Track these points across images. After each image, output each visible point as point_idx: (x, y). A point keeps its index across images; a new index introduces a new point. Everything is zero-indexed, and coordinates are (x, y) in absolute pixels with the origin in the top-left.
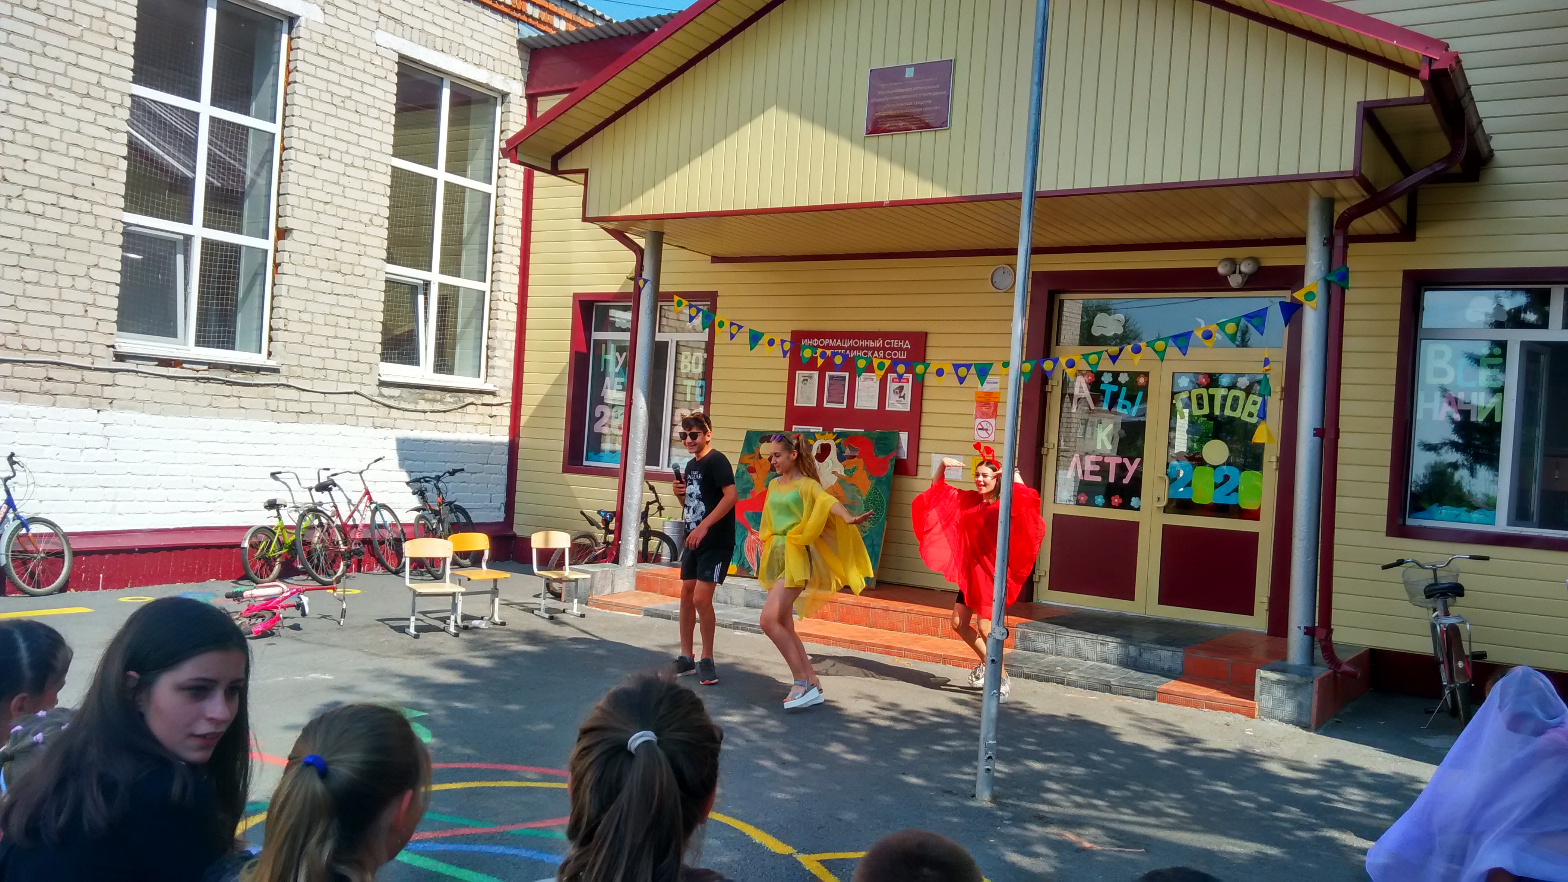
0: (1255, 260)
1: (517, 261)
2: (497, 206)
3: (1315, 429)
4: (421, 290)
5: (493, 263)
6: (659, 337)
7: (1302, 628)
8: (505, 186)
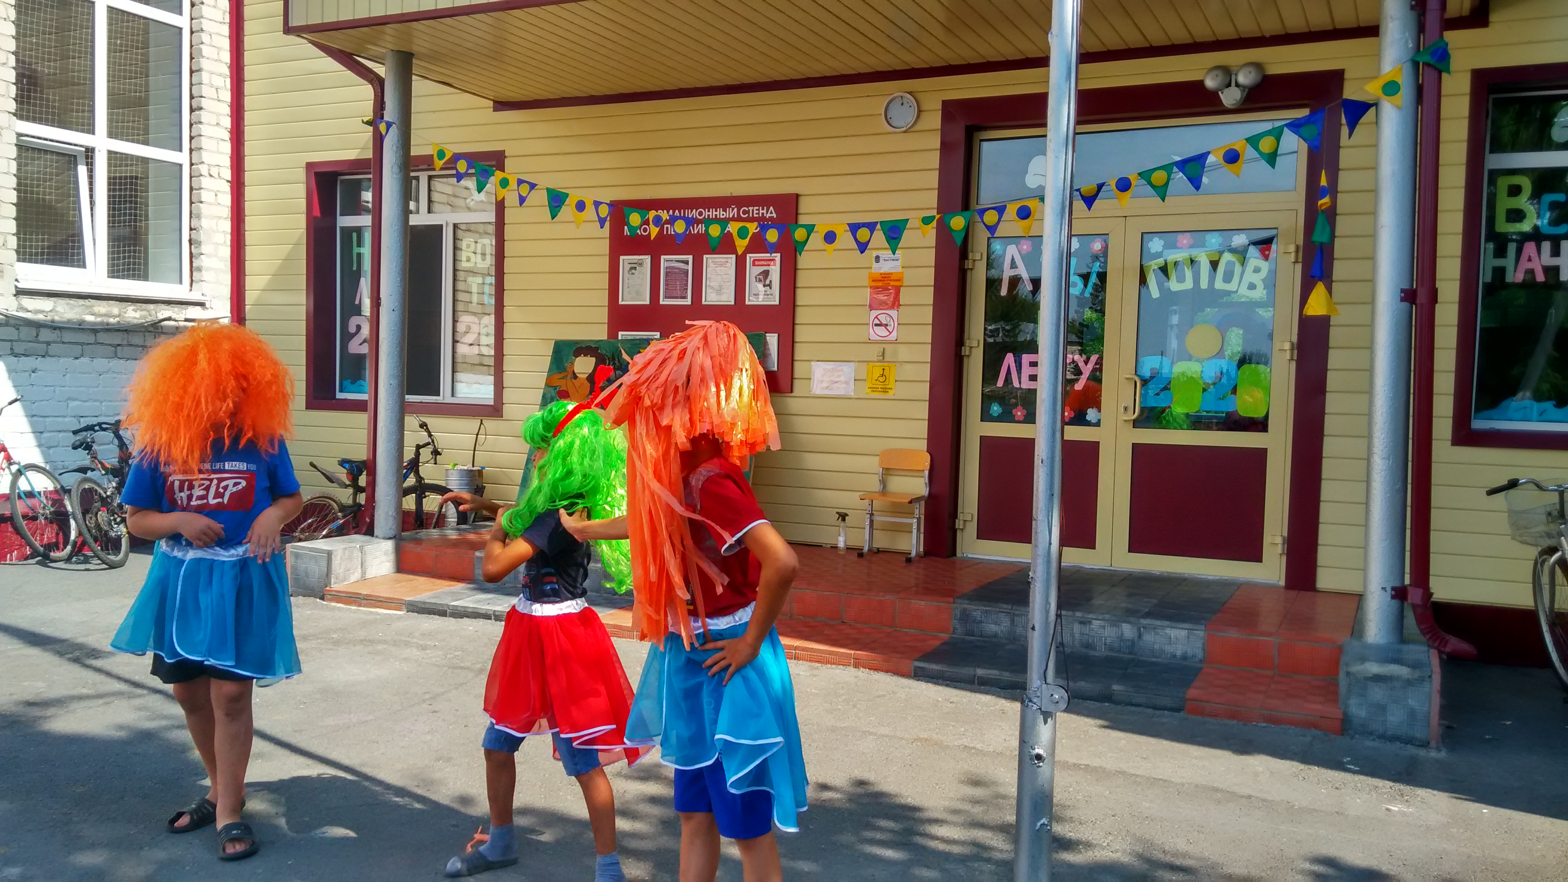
0: (1258, 66)
1: (227, 122)
2: (191, 46)
3: (1402, 291)
4: (81, 159)
5: (191, 125)
7: (1389, 589)
8: (202, 17)
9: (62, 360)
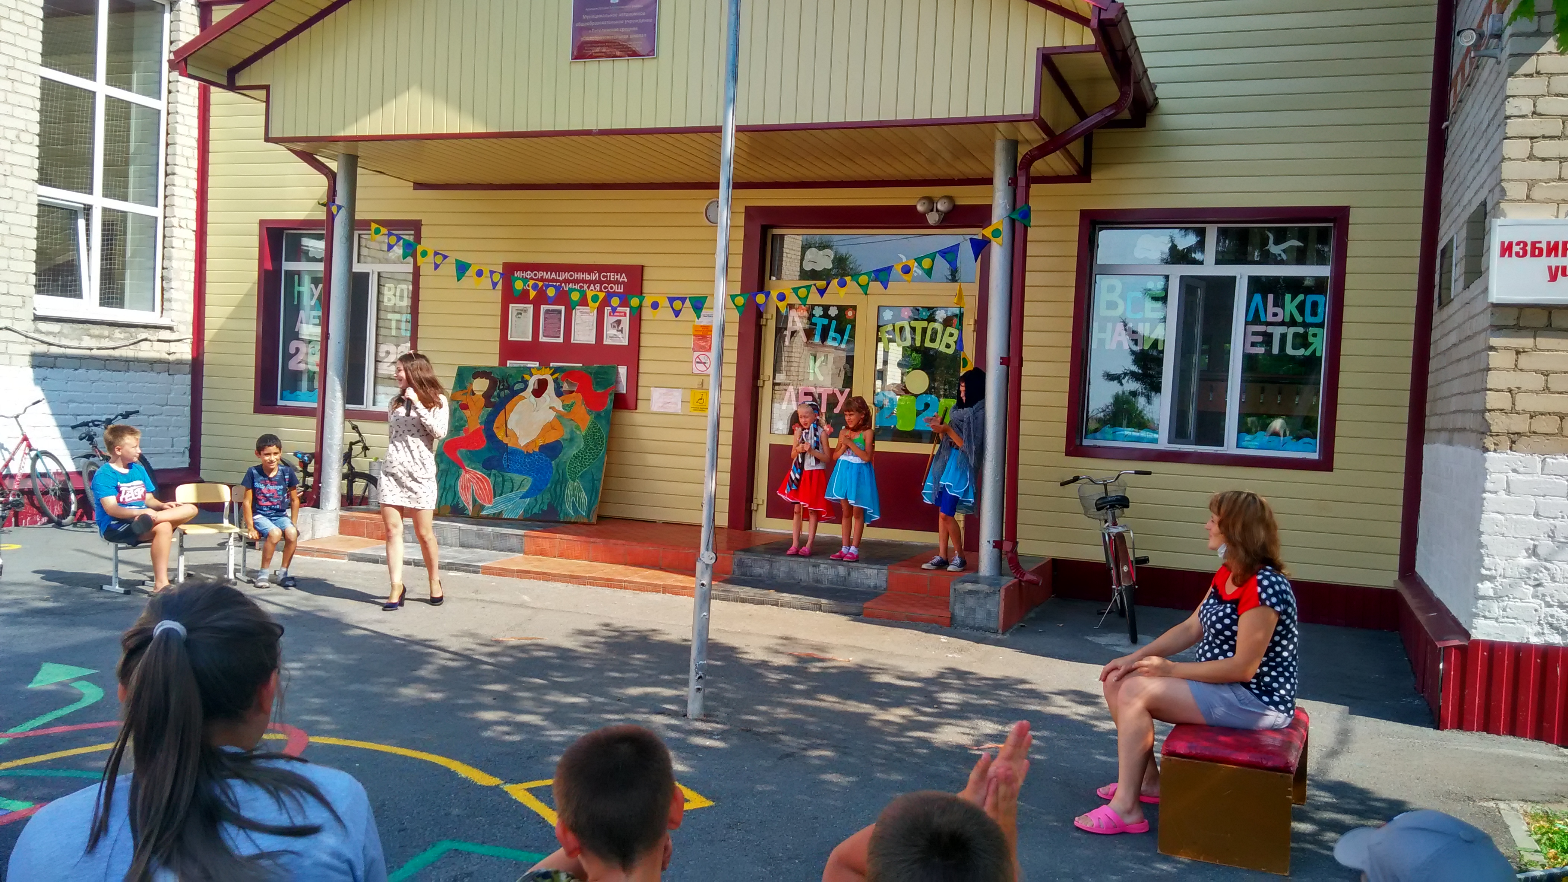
0: (950, 198)
1: (194, 184)
2: (168, 124)
3: (1001, 358)
4: (80, 214)
5: (166, 186)
6: (357, 268)
7: (991, 542)
8: (177, 102)
9: (65, 371)
